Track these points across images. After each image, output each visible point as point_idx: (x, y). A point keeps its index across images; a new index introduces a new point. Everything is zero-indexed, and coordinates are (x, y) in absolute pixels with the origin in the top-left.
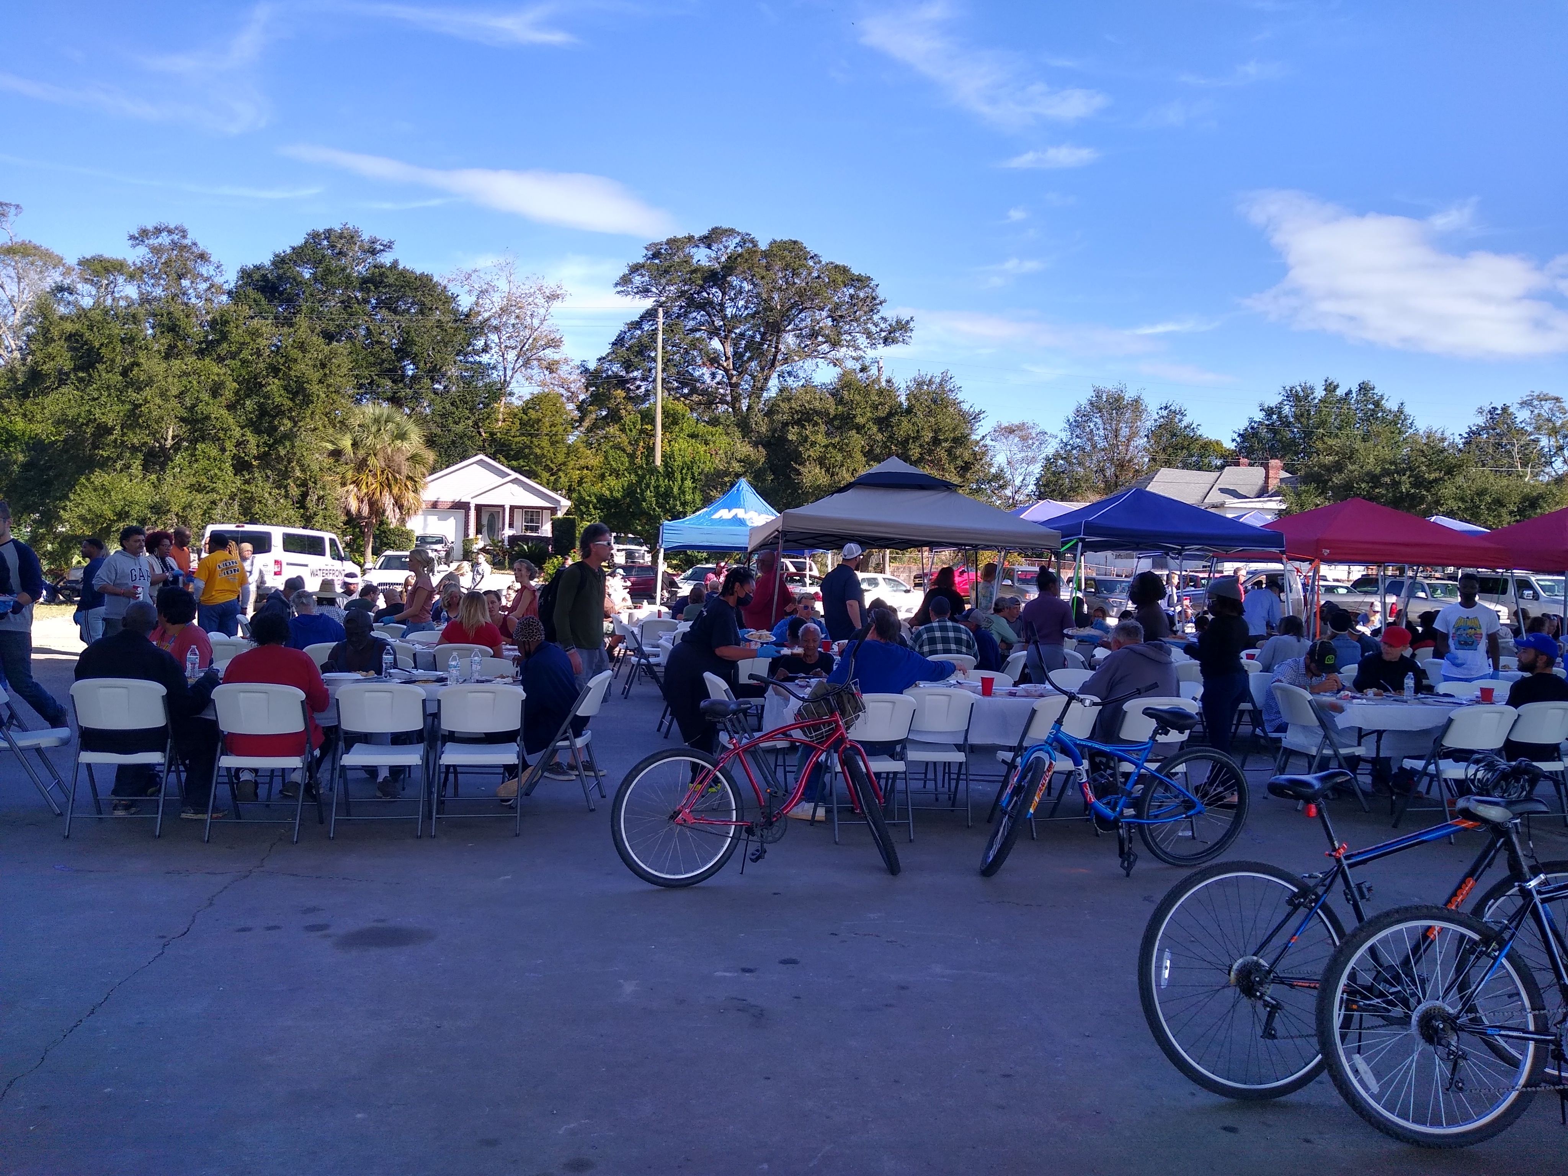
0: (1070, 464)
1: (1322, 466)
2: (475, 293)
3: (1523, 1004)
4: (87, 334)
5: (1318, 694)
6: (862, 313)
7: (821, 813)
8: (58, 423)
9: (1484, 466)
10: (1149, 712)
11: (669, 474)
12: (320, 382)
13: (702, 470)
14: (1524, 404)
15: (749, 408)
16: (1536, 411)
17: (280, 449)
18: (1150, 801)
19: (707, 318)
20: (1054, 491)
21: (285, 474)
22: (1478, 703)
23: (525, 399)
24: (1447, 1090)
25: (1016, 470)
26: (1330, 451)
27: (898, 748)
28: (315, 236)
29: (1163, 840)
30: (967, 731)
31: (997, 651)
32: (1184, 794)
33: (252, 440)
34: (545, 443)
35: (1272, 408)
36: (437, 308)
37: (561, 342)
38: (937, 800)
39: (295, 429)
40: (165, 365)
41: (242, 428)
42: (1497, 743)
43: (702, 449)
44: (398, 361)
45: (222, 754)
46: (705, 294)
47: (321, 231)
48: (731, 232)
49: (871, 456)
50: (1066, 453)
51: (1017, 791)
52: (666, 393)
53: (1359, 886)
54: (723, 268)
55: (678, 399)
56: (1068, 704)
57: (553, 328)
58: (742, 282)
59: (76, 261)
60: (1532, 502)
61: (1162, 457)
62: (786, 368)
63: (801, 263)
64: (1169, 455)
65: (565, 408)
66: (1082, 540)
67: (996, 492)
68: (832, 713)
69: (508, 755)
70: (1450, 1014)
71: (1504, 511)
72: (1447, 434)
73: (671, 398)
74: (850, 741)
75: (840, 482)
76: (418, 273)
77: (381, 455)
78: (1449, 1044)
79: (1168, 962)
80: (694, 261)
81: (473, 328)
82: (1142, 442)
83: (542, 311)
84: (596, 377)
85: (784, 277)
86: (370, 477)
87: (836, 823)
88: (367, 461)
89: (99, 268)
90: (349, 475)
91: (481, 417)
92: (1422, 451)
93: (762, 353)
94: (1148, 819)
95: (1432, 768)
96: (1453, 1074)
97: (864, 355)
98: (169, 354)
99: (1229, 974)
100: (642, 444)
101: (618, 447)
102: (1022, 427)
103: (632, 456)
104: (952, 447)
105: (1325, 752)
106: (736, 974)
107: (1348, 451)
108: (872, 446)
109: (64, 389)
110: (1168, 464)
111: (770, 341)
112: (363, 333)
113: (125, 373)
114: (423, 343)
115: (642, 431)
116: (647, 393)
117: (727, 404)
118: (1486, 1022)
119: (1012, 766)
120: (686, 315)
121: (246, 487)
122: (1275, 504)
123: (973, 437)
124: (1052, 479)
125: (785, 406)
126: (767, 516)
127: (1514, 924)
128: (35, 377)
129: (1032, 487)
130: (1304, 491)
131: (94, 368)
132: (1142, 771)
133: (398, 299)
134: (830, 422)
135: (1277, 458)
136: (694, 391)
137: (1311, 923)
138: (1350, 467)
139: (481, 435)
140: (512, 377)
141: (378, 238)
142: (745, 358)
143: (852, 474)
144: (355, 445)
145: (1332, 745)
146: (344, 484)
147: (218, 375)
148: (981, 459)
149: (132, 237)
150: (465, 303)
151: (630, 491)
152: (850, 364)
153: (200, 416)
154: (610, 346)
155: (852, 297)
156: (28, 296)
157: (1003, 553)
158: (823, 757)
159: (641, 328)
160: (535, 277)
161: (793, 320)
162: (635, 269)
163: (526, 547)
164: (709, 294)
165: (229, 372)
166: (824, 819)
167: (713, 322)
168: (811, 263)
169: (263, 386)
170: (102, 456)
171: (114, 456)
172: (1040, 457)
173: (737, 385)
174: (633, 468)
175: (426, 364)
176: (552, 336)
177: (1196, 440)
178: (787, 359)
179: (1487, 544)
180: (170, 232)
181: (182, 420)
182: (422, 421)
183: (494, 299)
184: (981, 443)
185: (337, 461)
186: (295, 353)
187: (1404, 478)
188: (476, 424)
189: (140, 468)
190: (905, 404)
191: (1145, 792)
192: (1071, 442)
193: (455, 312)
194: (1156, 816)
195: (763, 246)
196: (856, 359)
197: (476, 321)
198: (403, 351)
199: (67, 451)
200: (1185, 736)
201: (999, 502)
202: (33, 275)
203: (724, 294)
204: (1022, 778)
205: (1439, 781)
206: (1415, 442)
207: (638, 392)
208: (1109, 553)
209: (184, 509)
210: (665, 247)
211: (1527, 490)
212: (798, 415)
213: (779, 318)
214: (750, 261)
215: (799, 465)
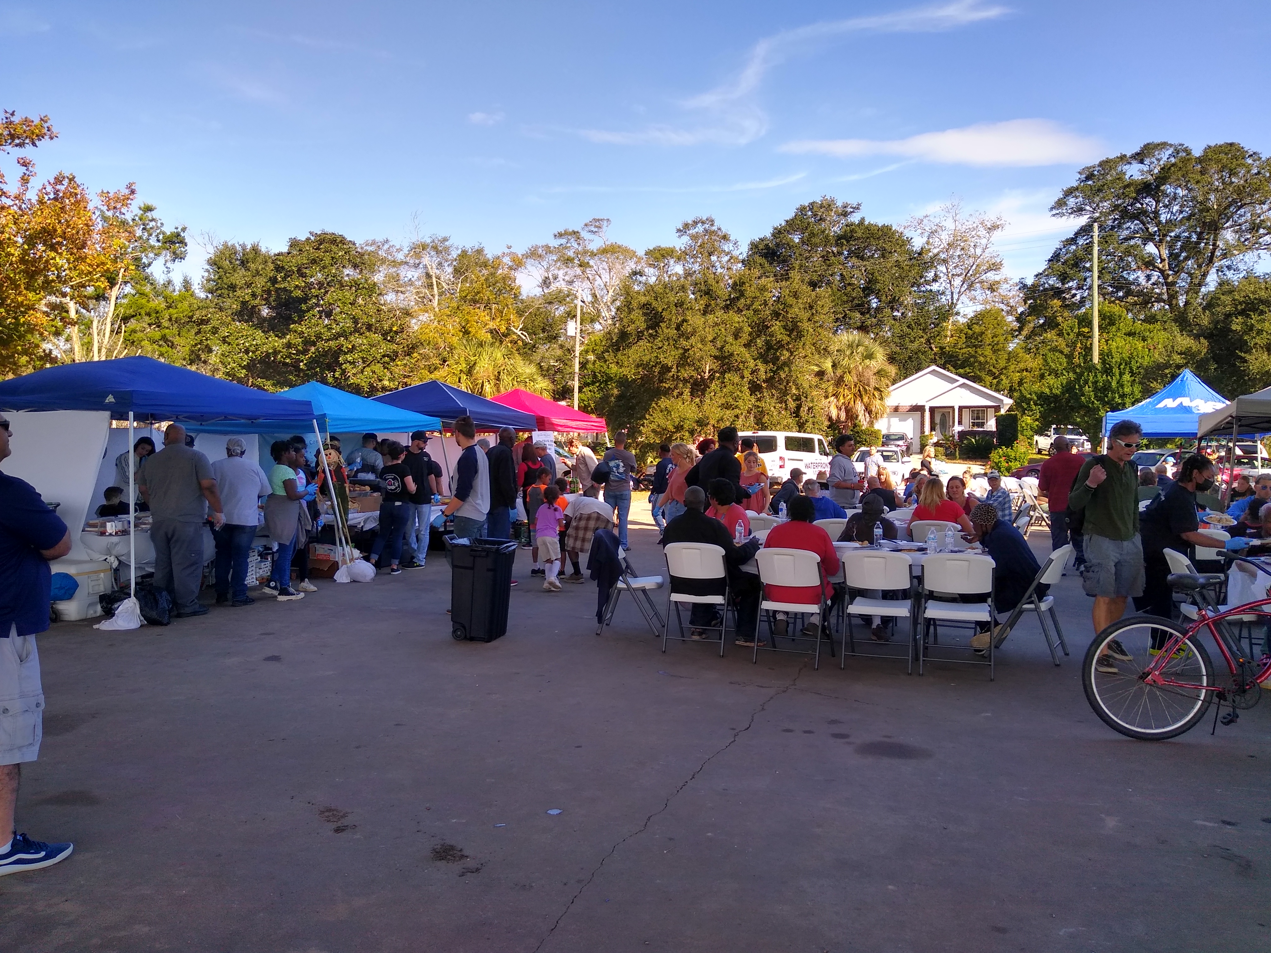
2: (926, 234)
4: (654, 304)
8: (638, 366)
11: (1107, 370)
12: (809, 320)
13: (1141, 364)
15: (1187, 303)
17: (781, 373)
19: (1141, 226)
21: (785, 393)
23: (969, 317)
28: (802, 209)
33: (762, 368)
34: (988, 351)
36: (895, 251)
37: (1001, 265)
39: (792, 358)
40: (703, 319)
41: (755, 360)
43: (1140, 345)
44: (865, 297)
45: (763, 599)
46: (1138, 205)
47: (807, 205)
48: (1163, 145)
52: (1102, 299)
54: (1156, 179)
55: (1113, 302)
57: (994, 254)
58: (1176, 189)
59: (644, 253)
62: (1225, 262)
63: (1239, 162)
65: (1005, 321)
69: (981, 613)
73: (1107, 302)
76: (880, 225)
77: (854, 372)
80: (1127, 177)
81: (925, 263)
83: (984, 241)
84: (1034, 292)
85: (1221, 178)
86: (846, 390)
88: (843, 377)
89: (658, 255)
90: (830, 389)
91: (932, 335)
93: (1200, 252)
98: (705, 312)
100: (1079, 345)
101: (1054, 350)
103: (1070, 357)
106: (1216, 825)
109: (641, 343)
111: (1207, 239)
112: (838, 278)
113: (678, 328)
114: (885, 282)
115: (1079, 334)
116: (1083, 301)
117: (1164, 301)
120: (1119, 226)
121: (758, 404)
125: (1227, 299)
126: (1217, 404)
128: (624, 335)
131: (659, 326)
133: (865, 248)
136: (1129, 293)
139: (932, 350)
140: (958, 300)
141: (849, 203)
142: (1181, 258)
144: (834, 366)
146: (826, 397)
147: (739, 322)
149: (679, 231)
150: (918, 243)
151: (1069, 388)
153: (727, 354)
154: (1046, 263)
156: (616, 282)
159: (1076, 244)
160: (978, 213)
161: (1232, 217)
162: (1069, 192)
163: (973, 440)
164: (1142, 204)
165: (746, 320)
167: (1147, 229)
168: (1250, 161)
169: (769, 327)
170: (665, 387)
171: (672, 387)
173: (1174, 283)
174: (1071, 367)
175: (887, 297)
176: (993, 261)
178: (1225, 254)
180: (703, 223)
181: (716, 357)
182: (884, 343)
183: (942, 237)
185: (821, 379)
186: (791, 300)
188: (928, 341)
189: (689, 394)
193: (909, 252)
195: (1197, 152)
197: (927, 257)
198: (868, 290)
199: (643, 386)
202: (618, 266)
203: (1158, 202)
207: (1073, 300)
209: (718, 421)
210: (1097, 169)
212: (1242, 305)
213: (1216, 218)
214: (1184, 169)
215: (1245, 353)
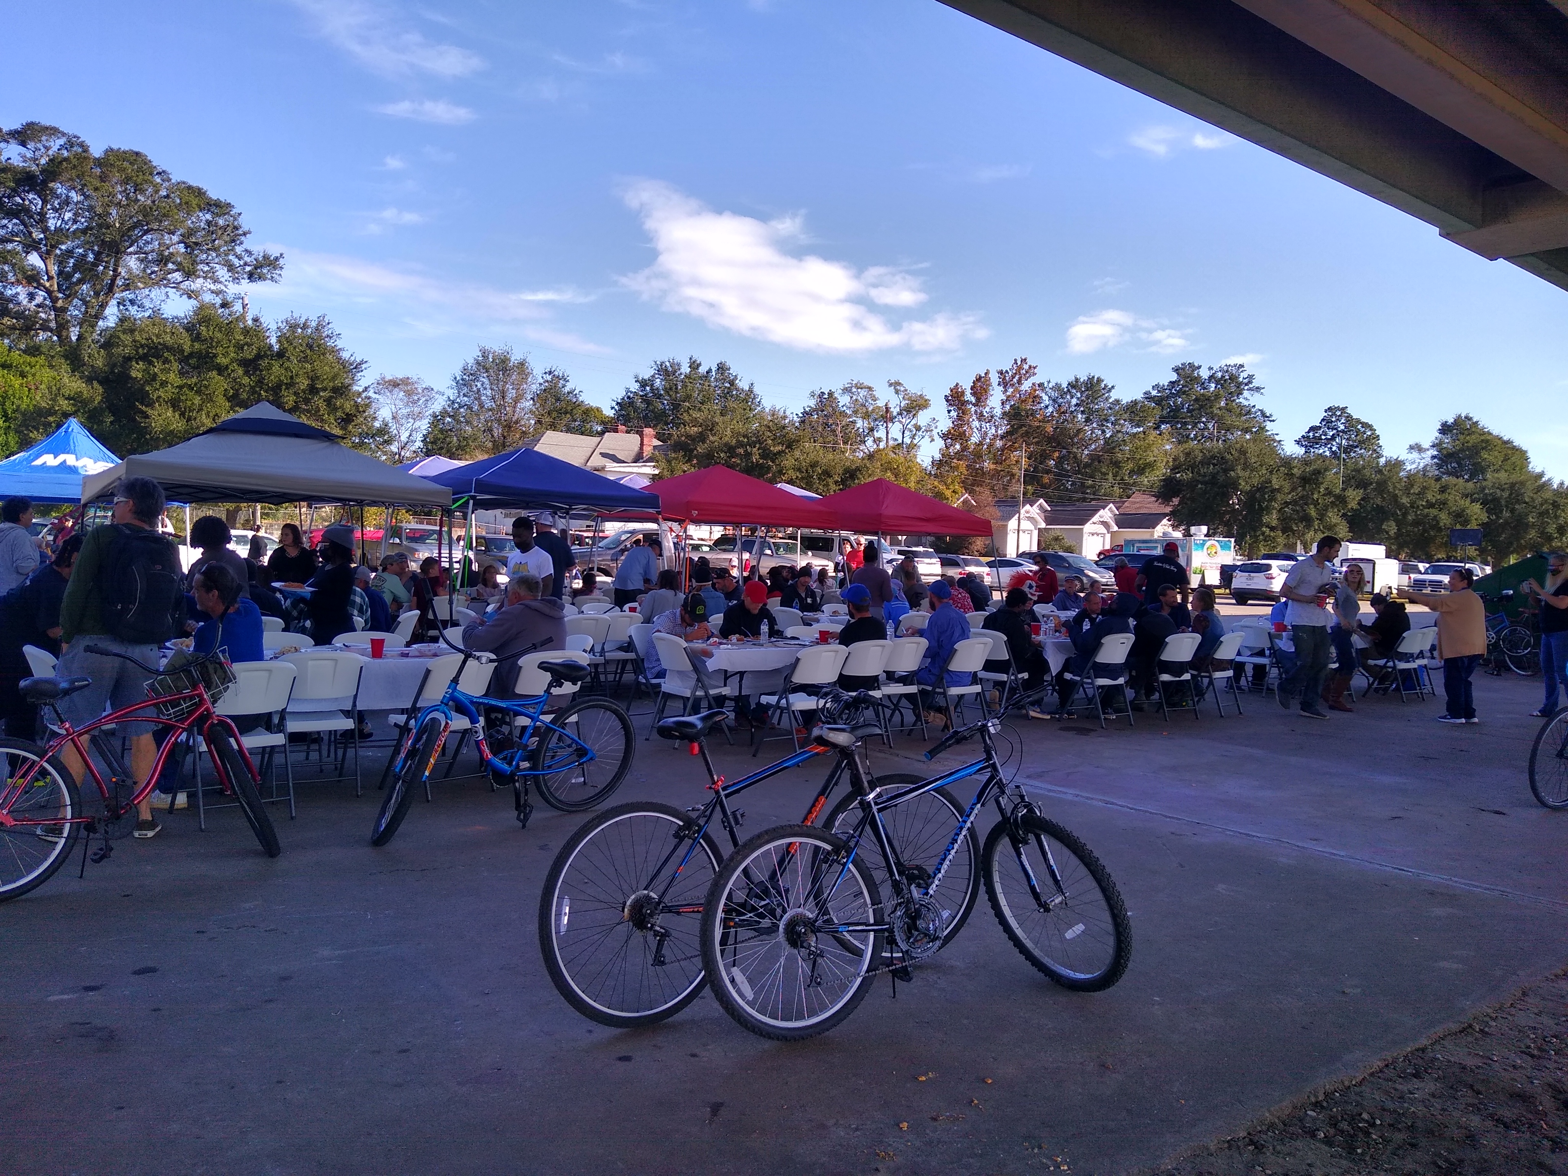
0: (459, 422)
1: (688, 436)
3: (865, 901)
5: (692, 641)
6: (222, 242)
7: (182, 799)
9: (815, 442)
10: (544, 666)
13: (18, 407)
14: (846, 390)
15: (80, 337)
16: (854, 398)
18: (545, 753)
19: (22, 227)
20: (442, 448)
22: (818, 643)
24: (809, 986)
25: (402, 425)
26: (695, 422)
27: (276, 720)
29: (557, 789)
30: (356, 696)
31: (387, 610)
32: (577, 743)
35: (646, 380)
38: (322, 771)
42: (834, 678)
43: (17, 382)
46: (18, 200)
48: (53, 131)
49: (235, 400)
50: (453, 411)
51: (411, 754)
53: (734, 813)
54: (43, 172)
56: (464, 662)
58: (69, 191)
60: (851, 473)
61: (547, 420)
62: (127, 295)
63: (146, 178)
64: (554, 419)
66: (473, 498)
67: (381, 447)
68: (195, 687)
70: (809, 919)
71: (830, 481)
72: (788, 413)
74: (218, 716)
75: (198, 428)
78: (810, 945)
79: (568, 908)
82: (528, 404)
85: (124, 191)
87: (202, 809)
92: (769, 427)
93: (97, 276)
94: (543, 770)
95: (784, 701)
96: (813, 971)
97: (225, 289)
99: (623, 911)
102: (406, 381)
104: (331, 397)
105: (697, 693)
106: (76, 995)
107: (710, 424)
108: (237, 390)
110: (553, 427)
111: (106, 262)
117: (51, 331)
118: (836, 922)
119: (404, 730)
122: (649, 470)
123: (355, 388)
124: (440, 436)
125: (127, 339)
126: (106, 464)
127: (858, 833)
129: (419, 444)
130: (674, 458)
132: (538, 723)
134: (184, 359)
135: (650, 427)
137: (695, 852)
138: (711, 438)
142: (74, 280)
143: (214, 420)
145: (704, 687)
148: (364, 412)
152: (208, 298)
155: (209, 223)
157: (390, 510)
158: (184, 736)
161: (136, 241)
164: (23, 200)
166: (186, 806)
167: (30, 233)
168: (158, 180)
172: (427, 414)
173: (64, 310)
177: (579, 405)
178: (128, 284)
179: (821, 508)
184: (364, 395)
187: (755, 450)
190: (276, 347)
191: (540, 743)
192: (458, 400)
194: (550, 767)
195: (97, 151)
196: (217, 293)
200: (576, 688)
201: (384, 458)
203: (45, 202)
204: (417, 739)
205: (789, 713)
206: (762, 418)
208: (498, 512)
211: (848, 464)
212: (144, 349)
213: (118, 238)
214: (79, 168)
215: (146, 406)
